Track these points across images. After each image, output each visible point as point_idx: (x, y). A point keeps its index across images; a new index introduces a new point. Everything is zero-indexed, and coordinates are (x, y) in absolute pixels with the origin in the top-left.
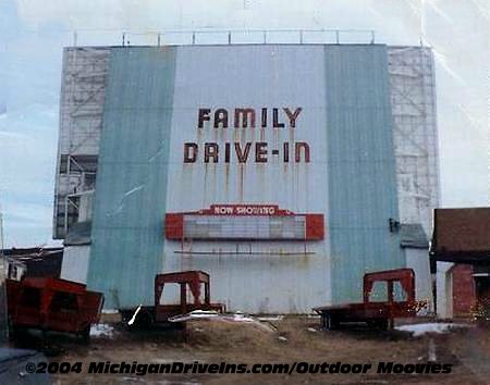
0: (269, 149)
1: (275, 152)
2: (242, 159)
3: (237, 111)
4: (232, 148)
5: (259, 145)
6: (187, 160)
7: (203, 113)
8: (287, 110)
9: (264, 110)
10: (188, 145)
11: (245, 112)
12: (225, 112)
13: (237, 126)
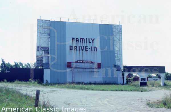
0: (88, 48)
1: (90, 49)
2: (83, 50)
3: (81, 39)
4: (80, 47)
5: (86, 47)
6: (70, 50)
7: (73, 39)
8: (91, 39)
9: (87, 39)
10: (70, 46)
11: (82, 39)
12: (78, 39)
13: (81, 42)
